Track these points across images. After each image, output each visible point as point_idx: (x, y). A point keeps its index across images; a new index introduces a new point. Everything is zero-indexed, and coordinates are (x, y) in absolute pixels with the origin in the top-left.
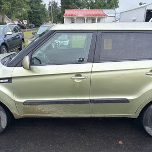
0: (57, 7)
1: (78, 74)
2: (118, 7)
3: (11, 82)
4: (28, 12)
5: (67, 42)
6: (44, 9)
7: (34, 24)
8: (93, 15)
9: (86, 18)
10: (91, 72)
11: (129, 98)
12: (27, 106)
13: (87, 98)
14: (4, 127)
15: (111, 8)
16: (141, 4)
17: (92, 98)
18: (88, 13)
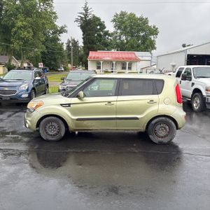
0: (78, 47)
1: (109, 102)
2: (155, 49)
3: (70, 107)
4: (42, 53)
5: (97, 87)
6: (61, 49)
7: (48, 67)
8: (123, 59)
9: (114, 63)
10: (117, 101)
11: (138, 116)
13: (114, 116)
14: (63, 135)
15: (146, 49)
16: (184, 46)
18: (117, 56)
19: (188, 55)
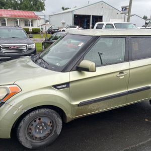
2: (44, 10)
3: (69, 87)
8: (26, 16)
10: (130, 69)
12: (80, 108)
15: (38, 10)
17: (129, 90)
19: (75, 15)
